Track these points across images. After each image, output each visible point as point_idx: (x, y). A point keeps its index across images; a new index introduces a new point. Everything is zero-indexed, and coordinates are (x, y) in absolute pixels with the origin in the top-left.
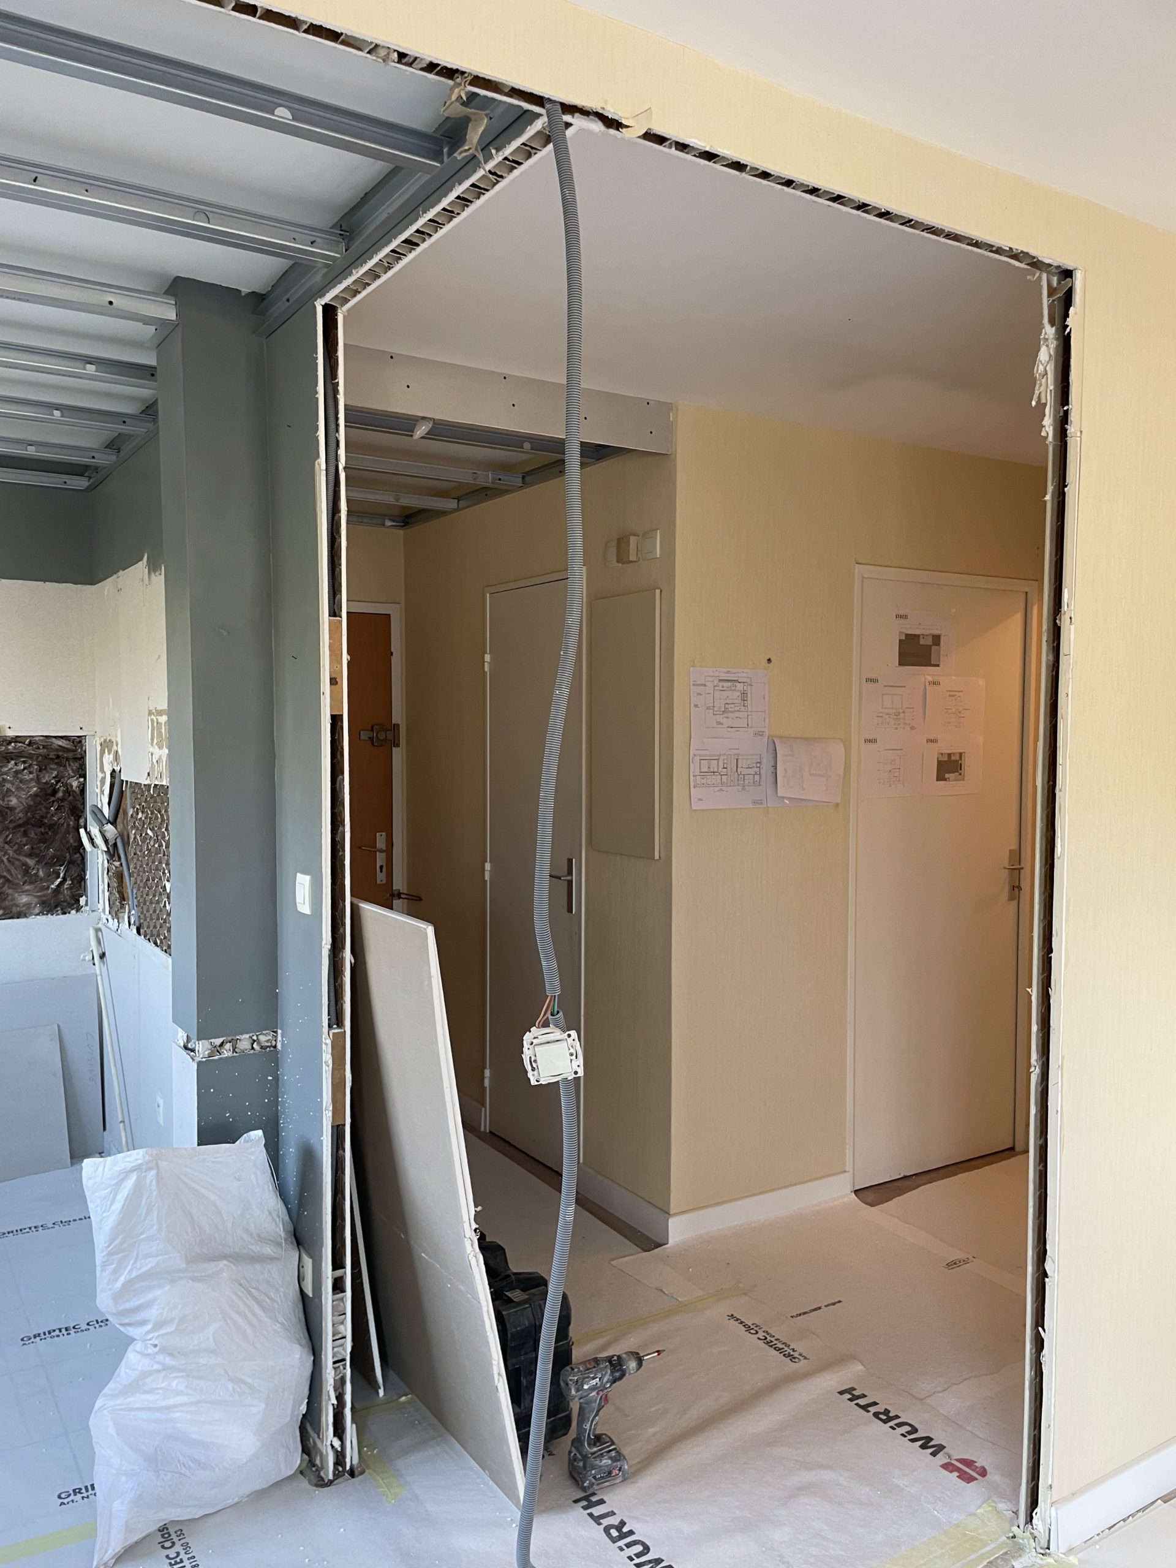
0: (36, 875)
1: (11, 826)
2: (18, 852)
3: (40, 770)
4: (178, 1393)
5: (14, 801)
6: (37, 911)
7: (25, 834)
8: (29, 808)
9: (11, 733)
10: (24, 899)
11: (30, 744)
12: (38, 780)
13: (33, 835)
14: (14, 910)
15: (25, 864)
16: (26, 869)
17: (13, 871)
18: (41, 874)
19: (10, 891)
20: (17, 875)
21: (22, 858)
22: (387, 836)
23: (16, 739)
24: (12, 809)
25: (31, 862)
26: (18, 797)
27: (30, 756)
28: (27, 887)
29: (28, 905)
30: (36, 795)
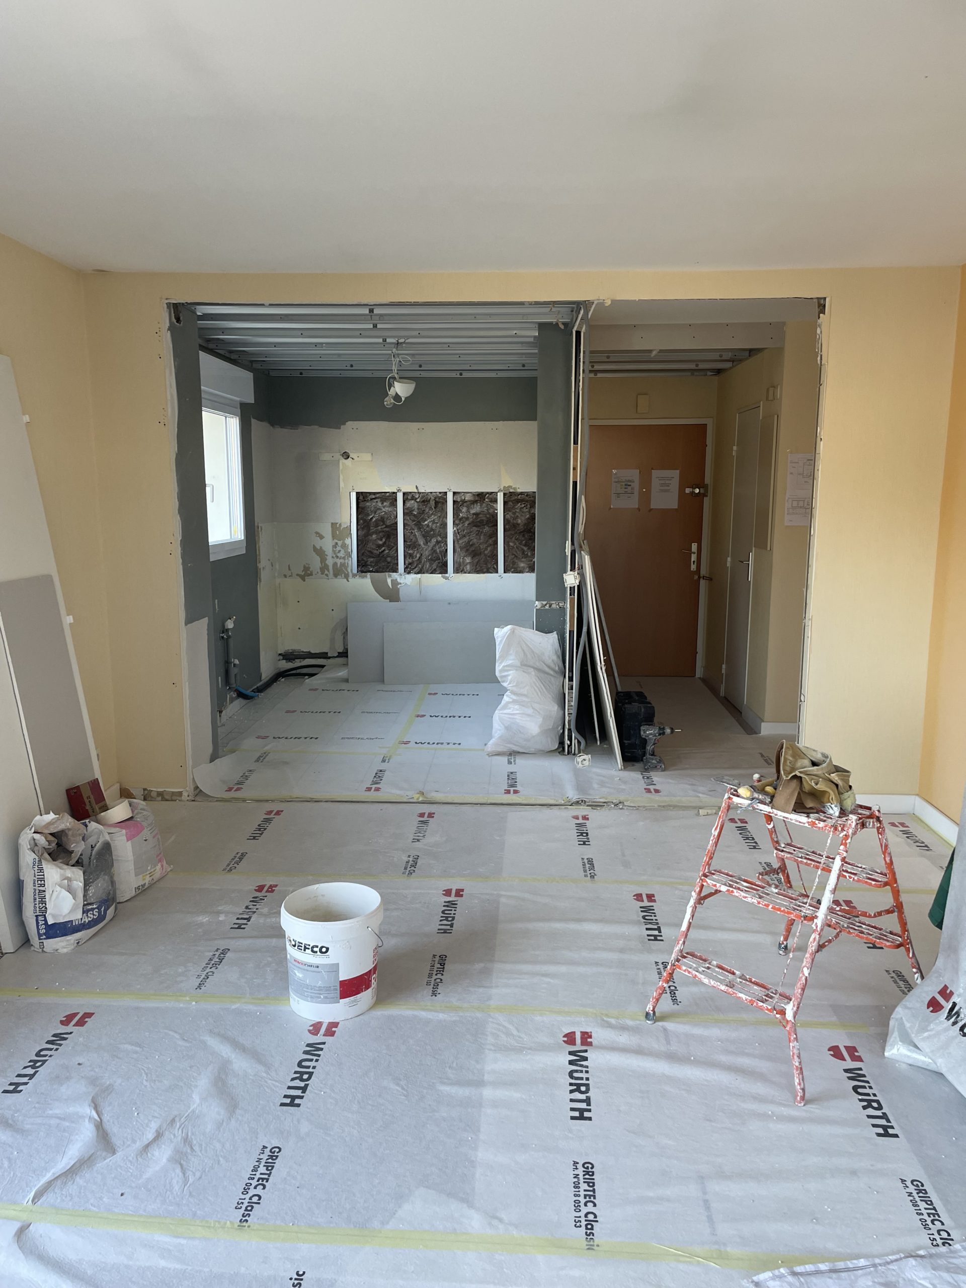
0: (527, 554)
1: (518, 532)
2: (520, 544)
3: (531, 507)
4: (517, 710)
5: (519, 521)
6: (527, 570)
7: (524, 536)
8: (525, 524)
9: (519, 491)
10: (522, 565)
11: (527, 496)
12: (529, 512)
13: (526, 537)
14: (518, 569)
15: (523, 549)
16: (523, 552)
17: (518, 552)
18: (529, 554)
19: (516, 561)
20: (519, 554)
21: (521, 546)
22: (698, 545)
23: (522, 493)
24: (519, 524)
25: (525, 549)
26: (521, 519)
27: (527, 501)
28: (523, 560)
29: (523, 568)
30: (528, 518)
